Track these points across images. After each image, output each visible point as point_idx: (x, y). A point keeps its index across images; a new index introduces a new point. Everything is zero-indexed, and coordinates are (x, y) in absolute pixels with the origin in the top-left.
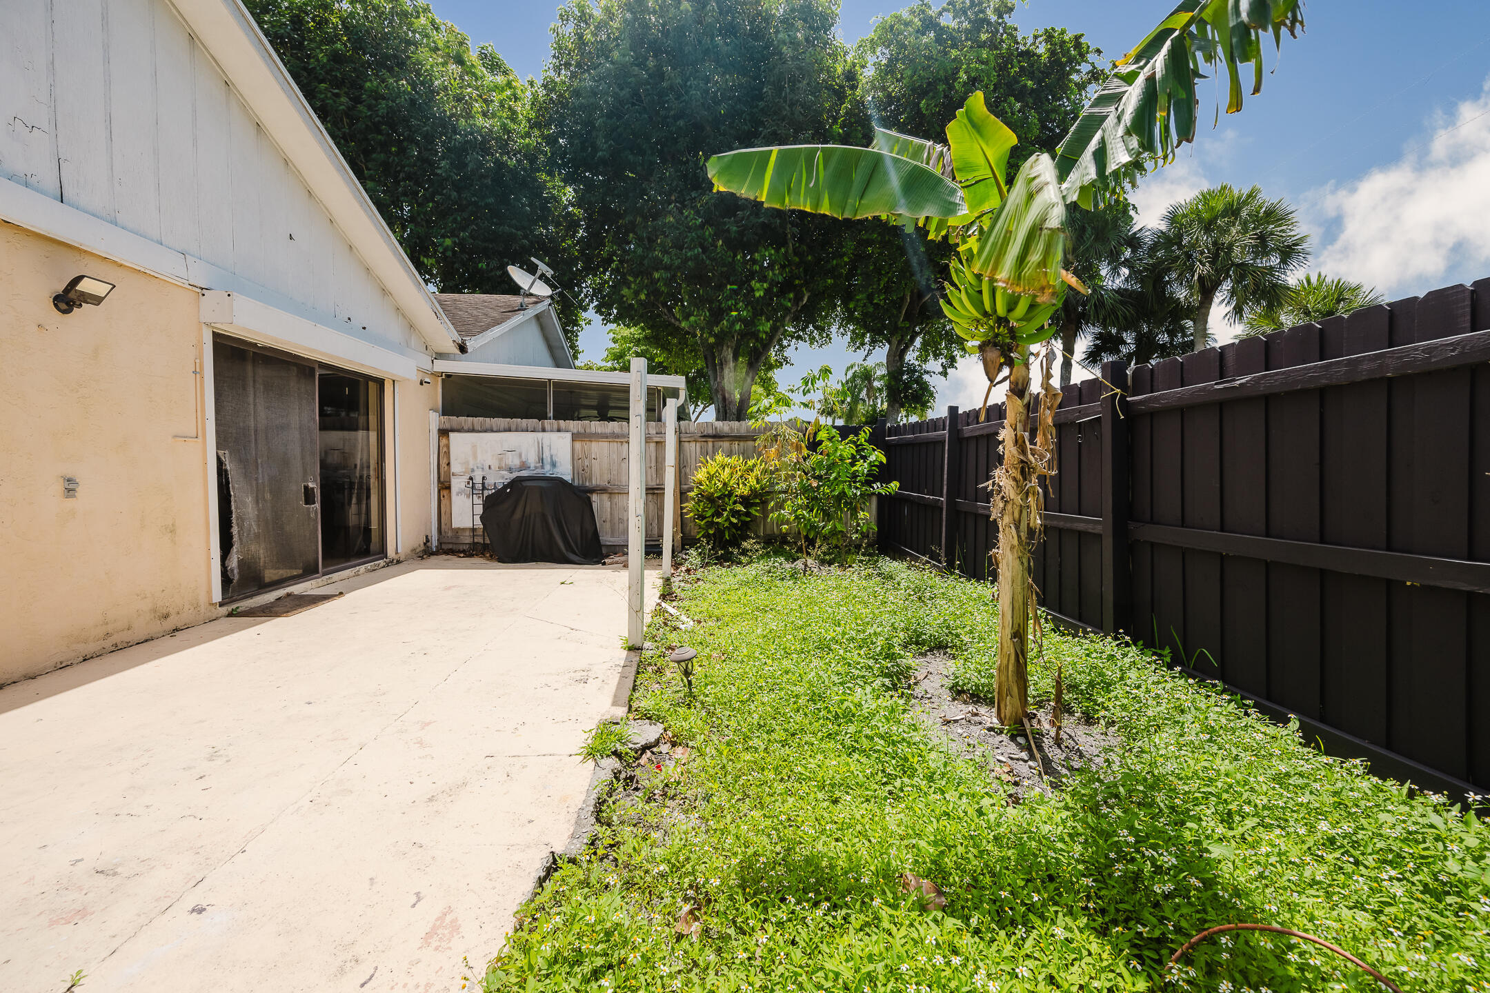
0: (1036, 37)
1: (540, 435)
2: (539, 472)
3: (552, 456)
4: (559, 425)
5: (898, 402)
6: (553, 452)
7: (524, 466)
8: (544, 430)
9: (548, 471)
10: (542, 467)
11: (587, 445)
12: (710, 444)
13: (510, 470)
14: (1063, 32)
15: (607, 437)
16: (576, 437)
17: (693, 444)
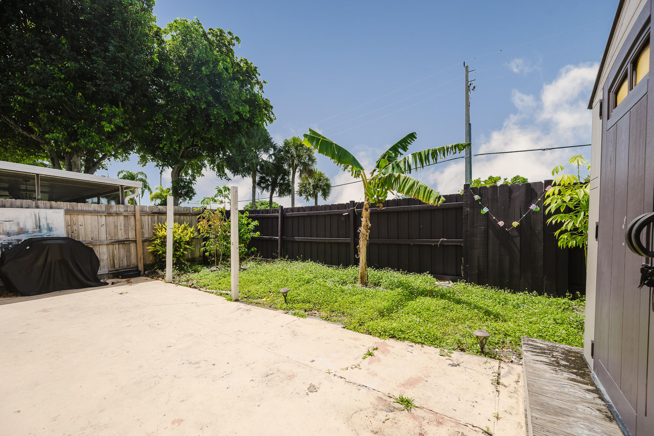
0: (242, 60)
1: (37, 210)
2: (38, 235)
3: (48, 224)
4: (51, 204)
5: (178, 195)
6: (49, 221)
7: (22, 231)
8: (37, 207)
9: (45, 233)
10: (40, 231)
11: (75, 218)
12: (156, 217)
13: (8, 234)
14: (251, 63)
15: (91, 213)
16: (67, 212)
17: (146, 217)
